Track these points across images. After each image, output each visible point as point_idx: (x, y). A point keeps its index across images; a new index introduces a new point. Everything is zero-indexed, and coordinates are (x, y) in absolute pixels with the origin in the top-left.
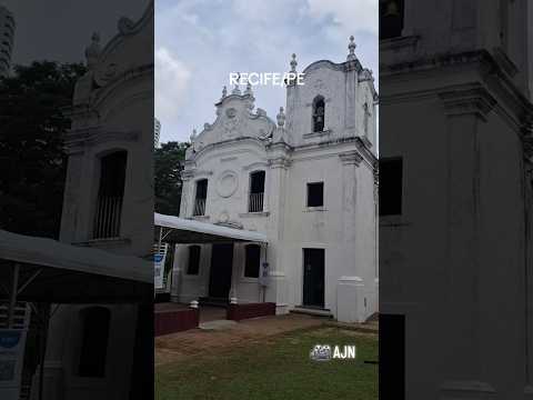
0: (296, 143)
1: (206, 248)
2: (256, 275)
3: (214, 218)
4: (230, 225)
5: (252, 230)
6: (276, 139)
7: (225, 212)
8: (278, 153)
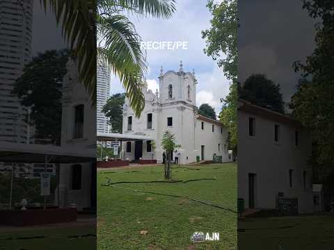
0: (163, 102)
1: (133, 142)
2: (150, 151)
3: (135, 132)
4: (141, 134)
5: (149, 135)
6: (155, 102)
7: (139, 129)
8: (156, 107)
